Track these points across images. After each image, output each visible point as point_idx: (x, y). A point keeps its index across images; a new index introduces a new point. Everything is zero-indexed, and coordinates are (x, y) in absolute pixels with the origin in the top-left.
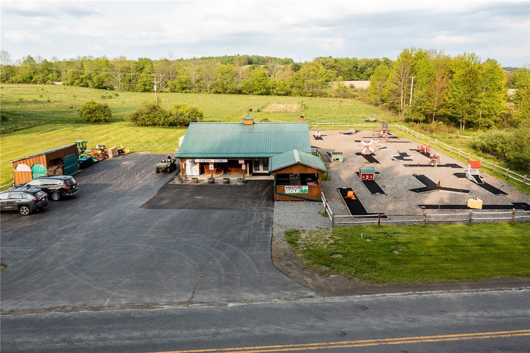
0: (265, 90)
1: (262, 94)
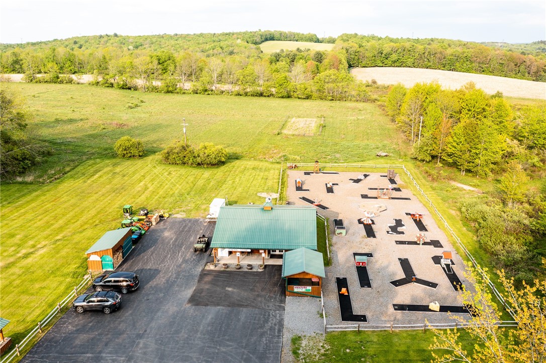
0: (286, 94)
1: (282, 97)
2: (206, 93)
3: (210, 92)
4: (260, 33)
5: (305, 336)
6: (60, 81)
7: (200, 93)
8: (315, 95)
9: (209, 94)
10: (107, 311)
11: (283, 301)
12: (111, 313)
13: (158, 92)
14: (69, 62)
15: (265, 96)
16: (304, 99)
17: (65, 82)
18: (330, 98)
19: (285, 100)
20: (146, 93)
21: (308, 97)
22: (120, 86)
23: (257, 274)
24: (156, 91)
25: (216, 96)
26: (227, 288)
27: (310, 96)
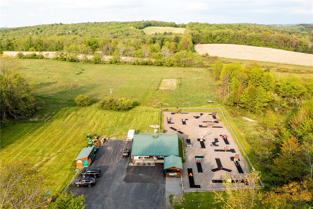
0: (160, 64)
2: (117, 64)
3: (119, 63)
4: (143, 22)
5: (175, 195)
6: (37, 57)
7: (113, 63)
8: (175, 64)
9: (118, 64)
10: (90, 186)
11: (165, 180)
12: (91, 187)
13: (90, 63)
14: (39, 44)
15: (149, 65)
16: (169, 66)
17: (39, 58)
18: (183, 66)
19: (159, 67)
20: (84, 64)
21: (172, 65)
22: (70, 60)
23: (152, 167)
24: (90, 62)
25: (122, 65)
26: (140, 174)
27: (173, 64)
